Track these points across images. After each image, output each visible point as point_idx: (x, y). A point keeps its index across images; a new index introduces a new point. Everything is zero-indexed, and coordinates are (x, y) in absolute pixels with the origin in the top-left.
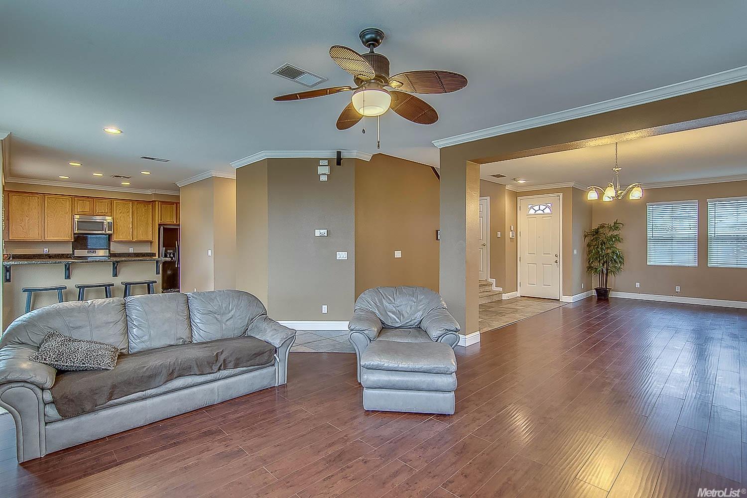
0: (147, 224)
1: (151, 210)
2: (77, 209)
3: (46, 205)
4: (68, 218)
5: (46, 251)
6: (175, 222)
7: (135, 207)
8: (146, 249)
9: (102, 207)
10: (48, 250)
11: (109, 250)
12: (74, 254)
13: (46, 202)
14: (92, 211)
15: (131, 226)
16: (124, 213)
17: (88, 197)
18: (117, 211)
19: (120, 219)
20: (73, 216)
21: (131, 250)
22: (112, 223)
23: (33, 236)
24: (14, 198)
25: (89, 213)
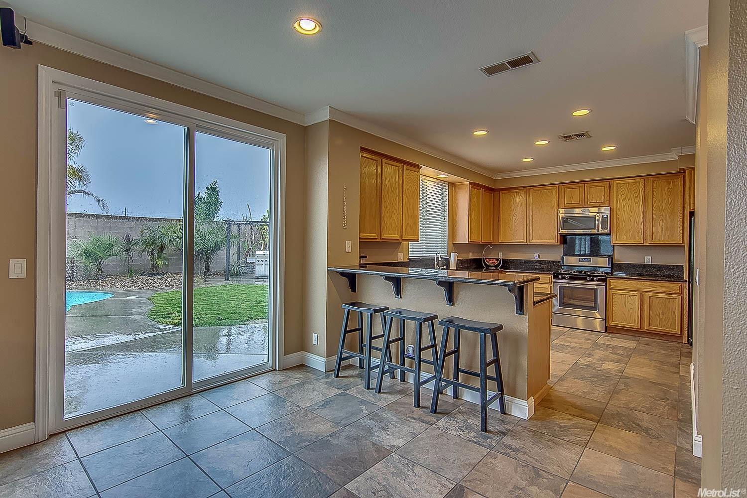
0: (673, 213)
1: (680, 188)
3: (531, 200)
4: (553, 214)
7: (648, 188)
9: (596, 194)
10: (538, 256)
11: (611, 258)
12: (565, 263)
13: (532, 197)
14: (582, 202)
15: (641, 220)
16: (629, 199)
17: (578, 183)
18: (619, 197)
19: (624, 210)
20: (558, 212)
21: (648, 260)
22: (607, 216)
23: (519, 239)
24: (504, 196)
25: (578, 205)
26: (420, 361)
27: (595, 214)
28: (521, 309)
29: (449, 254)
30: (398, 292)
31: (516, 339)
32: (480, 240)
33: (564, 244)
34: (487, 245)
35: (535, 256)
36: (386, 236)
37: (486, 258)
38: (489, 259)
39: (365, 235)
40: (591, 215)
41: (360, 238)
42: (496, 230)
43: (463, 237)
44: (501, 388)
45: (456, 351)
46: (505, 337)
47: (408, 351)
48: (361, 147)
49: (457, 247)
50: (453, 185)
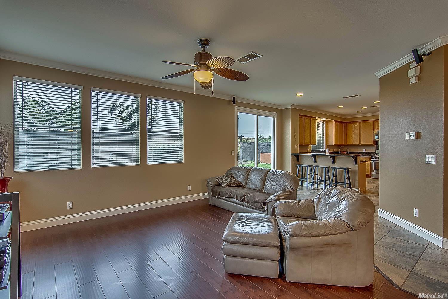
3: (361, 127)
4: (371, 132)
20: (374, 132)
23: (356, 143)
24: (349, 125)
26: (325, 181)
28: (356, 163)
29: (326, 150)
30: (315, 161)
31: (354, 172)
32: (339, 144)
33: (376, 145)
34: (341, 146)
35: (364, 150)
36: (306, 143)
37: (341, 152)
38: (343, 152)
39: (300, 143)
41: (299, 144)
42: (346, 139)
43: (332, 142)
44: (350, 185)
45: (336, 176)
46: (351, 171)
47: (319, 178)
48: (299, 115)
49: (329, 147)
50: (327, 122)
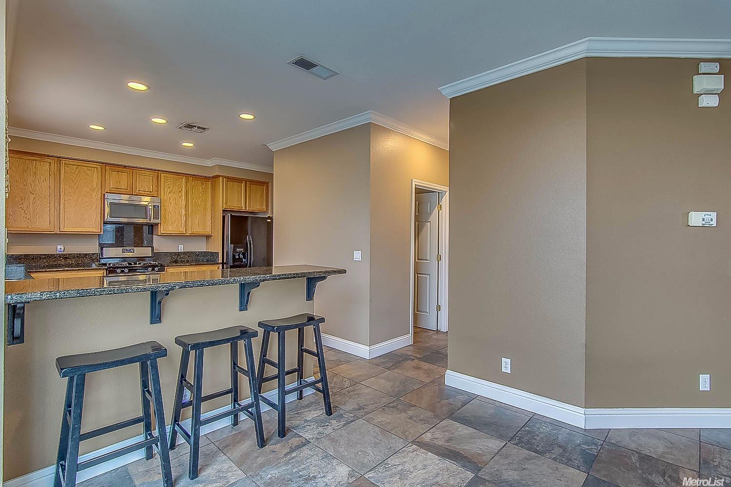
0: (205, 209)
1: (210, 190)
2: (110, 184)
3: (62, 176)
4: (96, 196)
5: (60, 248)
6: (244, 208)
7: (189, 185)
8: (200, 247)
9: (145, 183)
10: (63, 248)
11: (152, 248)
12: (102, 254)
13: (62, 171)
14: (130, 189)
15: (184, 213)
16: (174, 192)
17: (125, 167)
18: (166, 189)
19: (170, 203)
21: (181, 248)
22: (158, 206)
23: (41, 226)
25: (126, 192)
27: (146, 203)
35: (58, 249)
40: (142, 203)
